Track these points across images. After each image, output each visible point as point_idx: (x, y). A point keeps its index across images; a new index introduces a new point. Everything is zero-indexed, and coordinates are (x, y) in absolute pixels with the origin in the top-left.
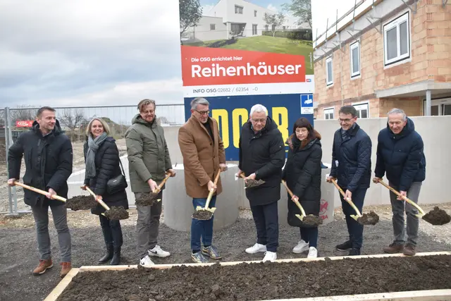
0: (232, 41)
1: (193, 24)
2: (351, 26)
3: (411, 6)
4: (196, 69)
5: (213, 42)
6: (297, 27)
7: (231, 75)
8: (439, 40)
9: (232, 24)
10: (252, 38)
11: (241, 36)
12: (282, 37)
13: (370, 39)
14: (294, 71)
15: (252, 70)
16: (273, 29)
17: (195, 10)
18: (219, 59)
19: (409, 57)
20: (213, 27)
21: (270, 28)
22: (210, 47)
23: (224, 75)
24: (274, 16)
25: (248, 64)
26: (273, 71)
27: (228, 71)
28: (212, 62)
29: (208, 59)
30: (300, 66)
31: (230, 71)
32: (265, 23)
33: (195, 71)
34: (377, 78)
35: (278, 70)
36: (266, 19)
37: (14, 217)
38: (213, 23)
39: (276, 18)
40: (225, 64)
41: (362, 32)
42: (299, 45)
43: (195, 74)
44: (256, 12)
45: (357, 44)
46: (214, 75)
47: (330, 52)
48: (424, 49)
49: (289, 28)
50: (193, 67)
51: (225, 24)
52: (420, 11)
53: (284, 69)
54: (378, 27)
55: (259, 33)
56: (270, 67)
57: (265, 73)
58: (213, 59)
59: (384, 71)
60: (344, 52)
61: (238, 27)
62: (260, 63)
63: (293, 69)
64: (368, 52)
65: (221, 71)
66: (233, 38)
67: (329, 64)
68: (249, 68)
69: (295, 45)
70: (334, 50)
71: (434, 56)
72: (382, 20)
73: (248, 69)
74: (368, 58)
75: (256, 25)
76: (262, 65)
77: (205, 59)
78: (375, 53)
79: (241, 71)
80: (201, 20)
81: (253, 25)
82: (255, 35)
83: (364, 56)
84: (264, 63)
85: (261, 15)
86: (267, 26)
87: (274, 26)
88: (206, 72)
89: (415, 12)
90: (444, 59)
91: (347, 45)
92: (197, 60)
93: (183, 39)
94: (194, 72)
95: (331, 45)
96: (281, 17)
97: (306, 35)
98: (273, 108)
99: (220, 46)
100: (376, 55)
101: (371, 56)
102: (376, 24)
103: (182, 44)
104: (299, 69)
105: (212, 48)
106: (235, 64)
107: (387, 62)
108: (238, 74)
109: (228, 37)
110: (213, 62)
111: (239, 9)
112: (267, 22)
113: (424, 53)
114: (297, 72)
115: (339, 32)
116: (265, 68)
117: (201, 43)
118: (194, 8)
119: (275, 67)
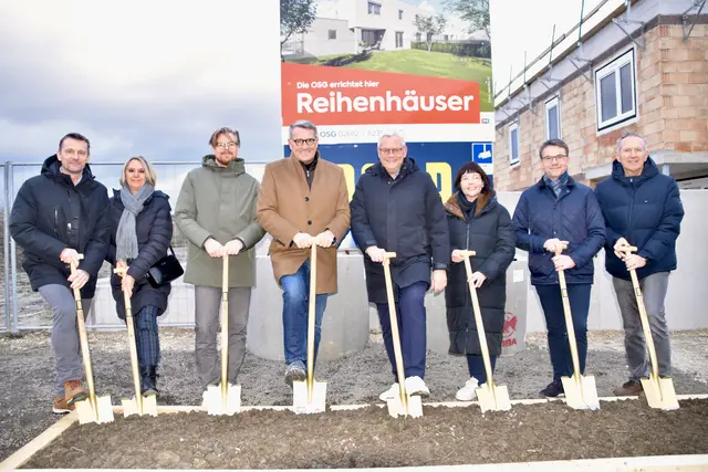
0: (363, 57)
1: (301, 29)
2: (547, 75)
3: (637, 40)
4: (305, 100)
5: (332, 58)
6: (467, 37)
7: (360, 110)
8: (680, 89)
9: (363, 31)
10: (393, 52)
11: (378, 48)
12: (442, 51)
13: (575, 92)
14: (463, 106)
15: (394, 103)
16: (429, 39)
17: (305, 8)
18: (342, 85)
19: (635, 116)
20: (333, 35)
21: (424, 38)
22: (328, 65)
23: (349, 109)
24: (430, 19)
25: (389, 93)
26: (427, 104)
27: (356, 104)
28: (330, 89)
29: (324, 85)
30: (471, 98)
31: (359, 104)
32: (416, 30)
33: (304, 103)
34: (586, 149)
35: (436, 104)
36: (417, 23)
37: (12, 336)
38: (333, 29)
39: (434, 21)
40: (352, 93)
41: (563, 83)
42: (471, 66)
43: (304, 108)
44: (401, 12)
45: (555, 101)
46: (333, 110)
47: (515, 115)
48: (658, 102)
49: (454, 38)
50: (300, 96)
51: (353, 30)
52: (650, 46)
53: (446, 101)
54: (588, 73)
55: (407, 45)
56: (423, 98)
57: (415, 108)
58: (333, 85)
59: (597, 139)
60: (536, 114)
61: (372, 34)
62: (407, 92)
63: (460, 102)
64: (573, 112)
65: (344, 104)
66: (364, 51)
67: (514, 132)
68: (390, 99)
69: (465, 64)
70: (521, 111)
71: (674, 113)
72: (593, 63)
73: (387, 101)
74: (572, 120)
75: (401, 33)
76: (411, 95)
77: (319, 85)
78: (582, 113)
79: (377, 103)
80: (314, 24)
81: (397, 33)
82: (399, 48)
83: (567, 118)
84: (413, 92)
85: (409, 18)
86: (418, 35)
87: (430, 35)
88: (320, 105)
89: (643, 49)
90: (689, 119)
91: (540, 103)
92: (306, 86)
93: (283, 53)
94: (300, 105)
95: (516, 104)
96: (442, 20)
97: (481, 49)
98: (428, 164)
99: (343, 64)
100: (585, 116)
101: (576, 118)
102: (585, 69)
103: (283, 61)
104: (470, 102)
105: (331, 68)
106: (368, 93)
107: (601, 125)
108: (372, 109)
109: (357, 50)
110: (333, 89)
111: (374, 7)
112: (420, 29)
113: (659, 109)
114: (466, 108)
115: (529, 84)
116: (415, 99)
117: (315, 59)
118: (303, 5)
119: (432, 98)
